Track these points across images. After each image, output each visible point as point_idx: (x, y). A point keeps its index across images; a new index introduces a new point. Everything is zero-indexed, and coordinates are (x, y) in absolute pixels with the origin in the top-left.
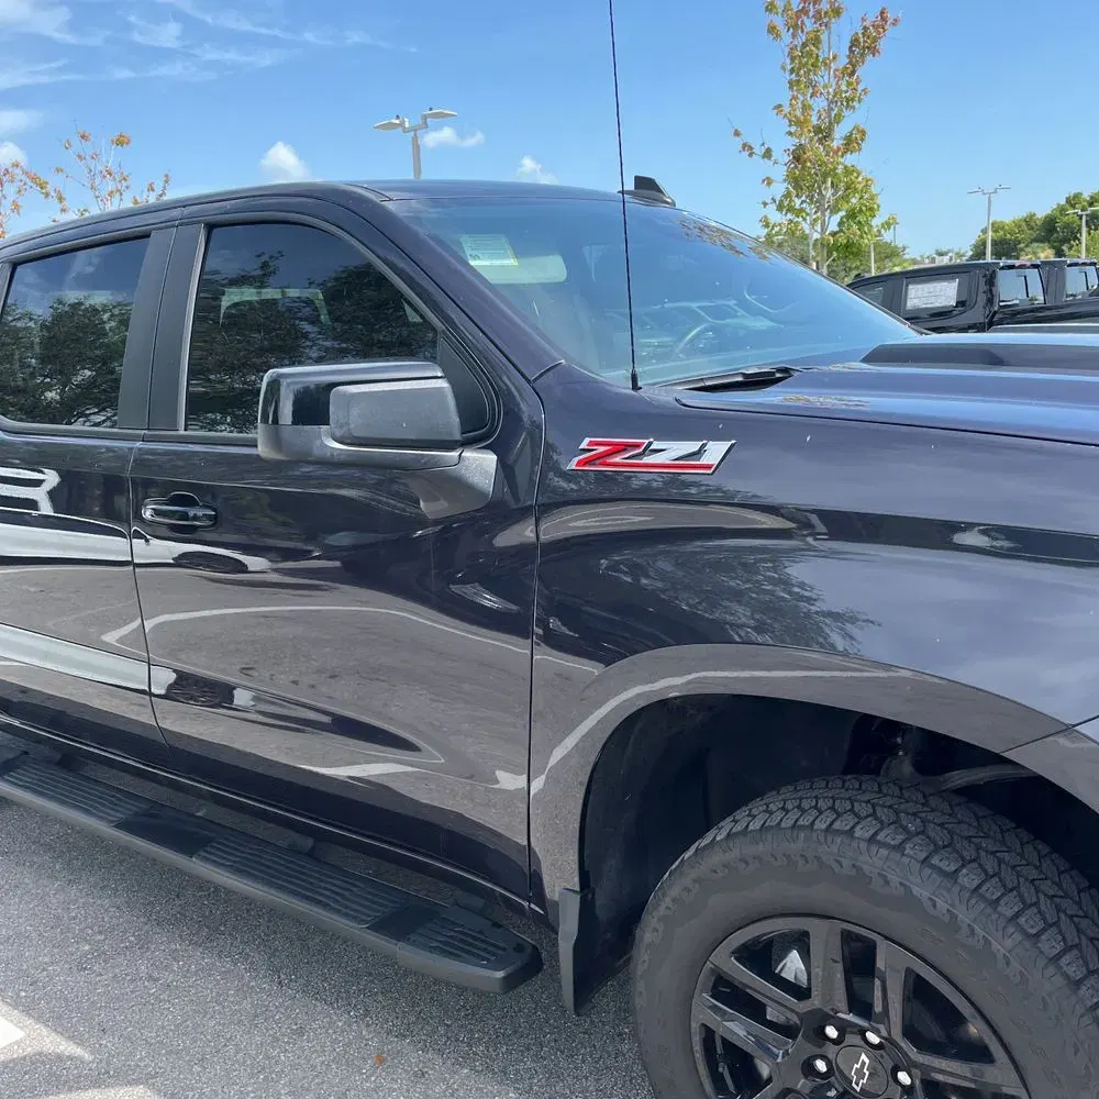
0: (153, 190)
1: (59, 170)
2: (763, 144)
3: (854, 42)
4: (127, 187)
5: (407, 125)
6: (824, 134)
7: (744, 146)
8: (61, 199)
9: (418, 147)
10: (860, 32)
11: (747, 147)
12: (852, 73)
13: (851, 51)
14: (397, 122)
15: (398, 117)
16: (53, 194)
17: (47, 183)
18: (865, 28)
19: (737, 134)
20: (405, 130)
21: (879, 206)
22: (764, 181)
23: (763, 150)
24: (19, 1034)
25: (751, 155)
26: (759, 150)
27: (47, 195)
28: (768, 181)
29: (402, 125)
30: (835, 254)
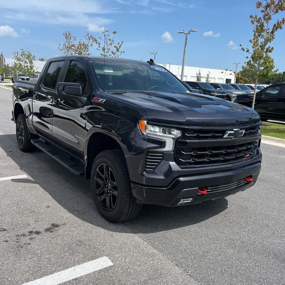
0: (119, 44)
1: (100, 38)
2: (247, 49)
3: (275, 26)
4: (113, 43)
5: (185, 33)
6: (262, 47)
7: (242, 48)
8: (99, 44)
9: (187, 38)
10: (276, 23)
11: (243, 49)
12: (273, 33)
13: (274, 28)
14: (183, 32)
15: (183, 31)
16: (98, 43)
17: (97, 40)
18: (278, 22)
19: (241, 45)
20: (185, 34)
21: (274, 66)
22: (246, 57)
23: (247, 50)
24: (27, 177)
25: (244, 51)
26: (246, 50)
27: (97, 43)
28: (247, 57)
29: (184, 32)
30: (261, 77)
